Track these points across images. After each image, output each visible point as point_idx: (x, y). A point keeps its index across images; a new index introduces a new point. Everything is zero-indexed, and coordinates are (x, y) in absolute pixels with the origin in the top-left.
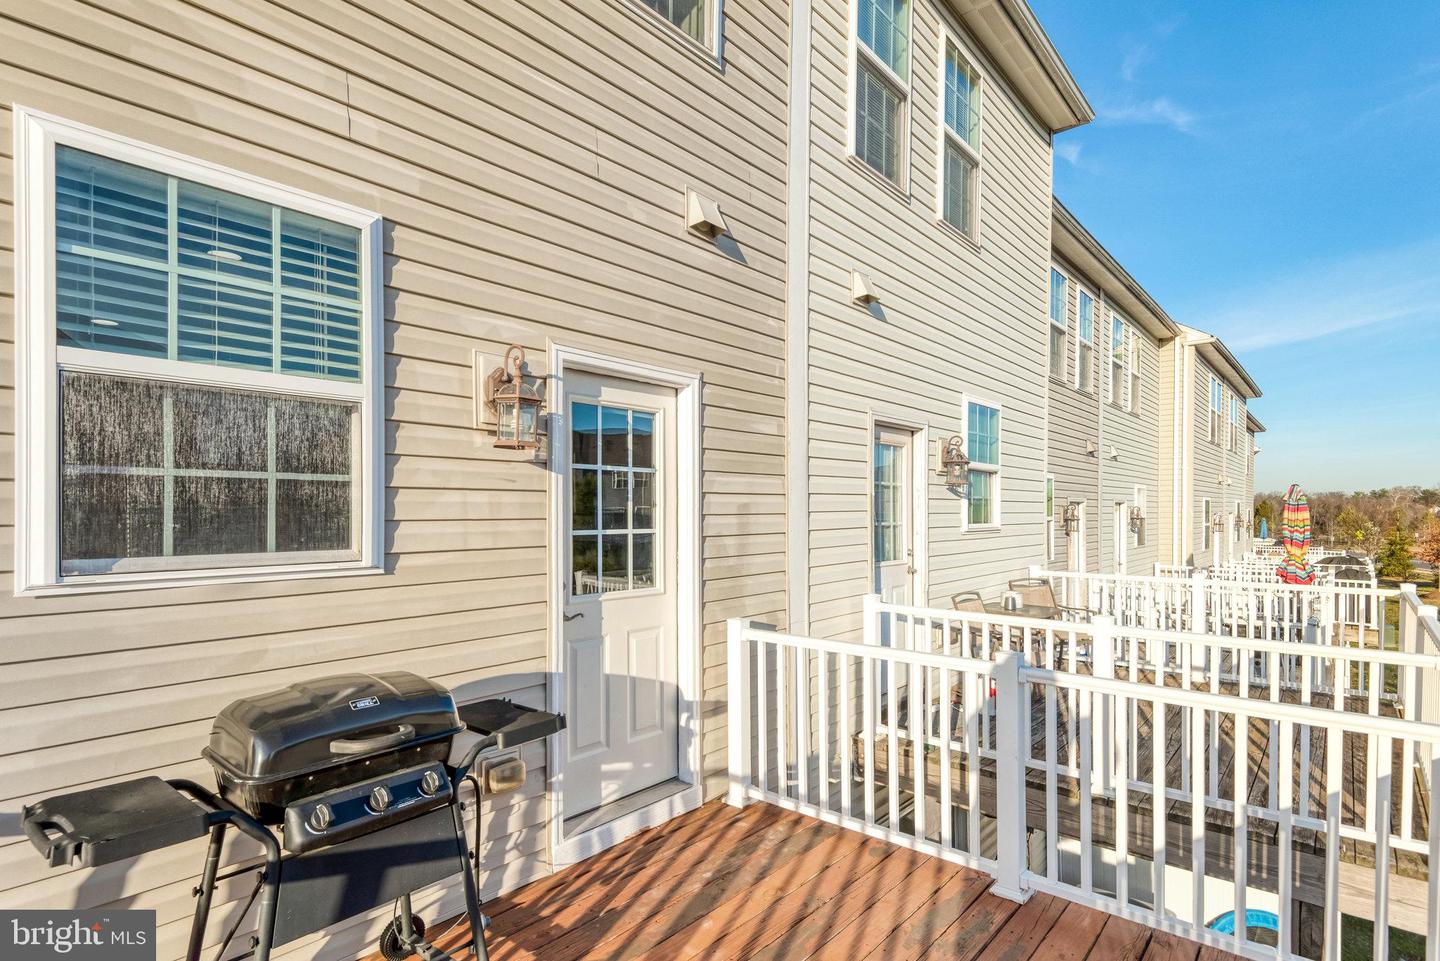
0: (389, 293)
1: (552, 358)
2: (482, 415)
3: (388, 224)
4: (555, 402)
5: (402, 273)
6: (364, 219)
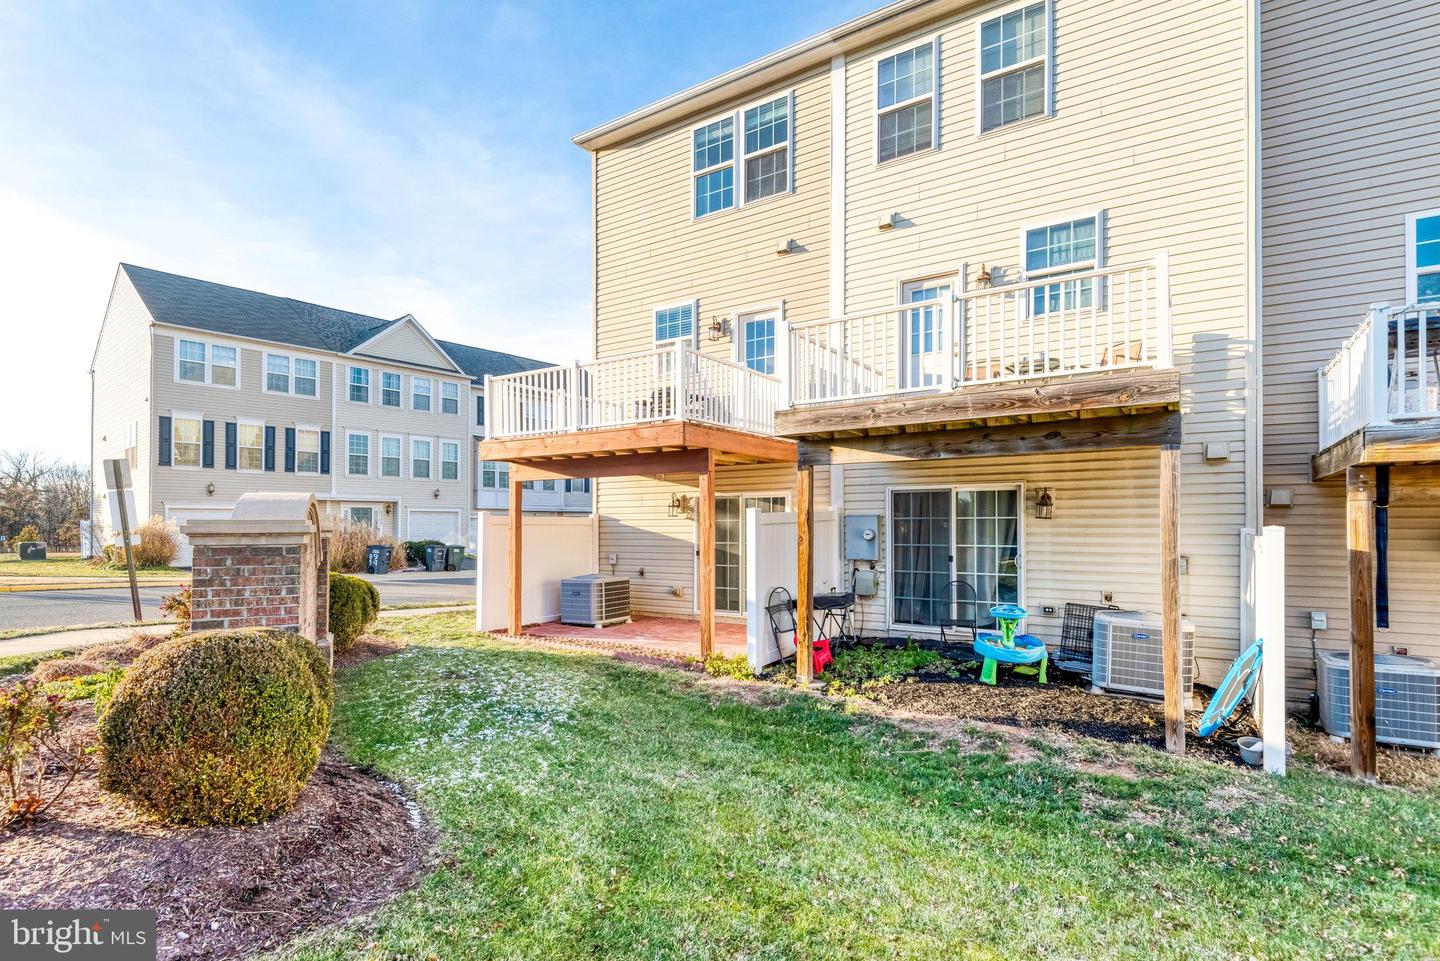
0: (697, 314)
1: (733, 314)
3: (698, 300)
5: (699, 309)
6: (693, 302)
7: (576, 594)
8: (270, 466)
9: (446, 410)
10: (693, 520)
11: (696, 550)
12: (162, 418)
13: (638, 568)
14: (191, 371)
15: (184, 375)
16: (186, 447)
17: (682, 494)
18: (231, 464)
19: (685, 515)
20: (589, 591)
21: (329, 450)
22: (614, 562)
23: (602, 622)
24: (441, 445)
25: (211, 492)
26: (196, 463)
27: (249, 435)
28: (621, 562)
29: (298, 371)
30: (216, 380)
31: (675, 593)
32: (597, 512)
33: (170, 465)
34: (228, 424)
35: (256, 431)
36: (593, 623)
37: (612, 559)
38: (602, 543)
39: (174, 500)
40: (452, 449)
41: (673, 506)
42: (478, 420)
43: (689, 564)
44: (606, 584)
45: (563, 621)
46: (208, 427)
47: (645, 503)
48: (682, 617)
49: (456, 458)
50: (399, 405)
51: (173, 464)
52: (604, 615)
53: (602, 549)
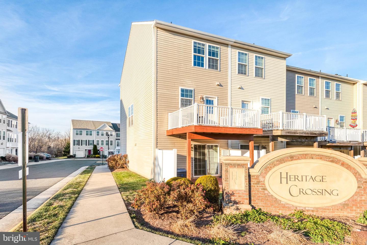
0: (194, 93)
1: (204, 96)
2: (199, 100)
3: (194, 89)
4: (205, 99)
5: (195, 92)
6: (193, 89)
11: (194, 159)
34: (81, 140)
51: (75, 145)
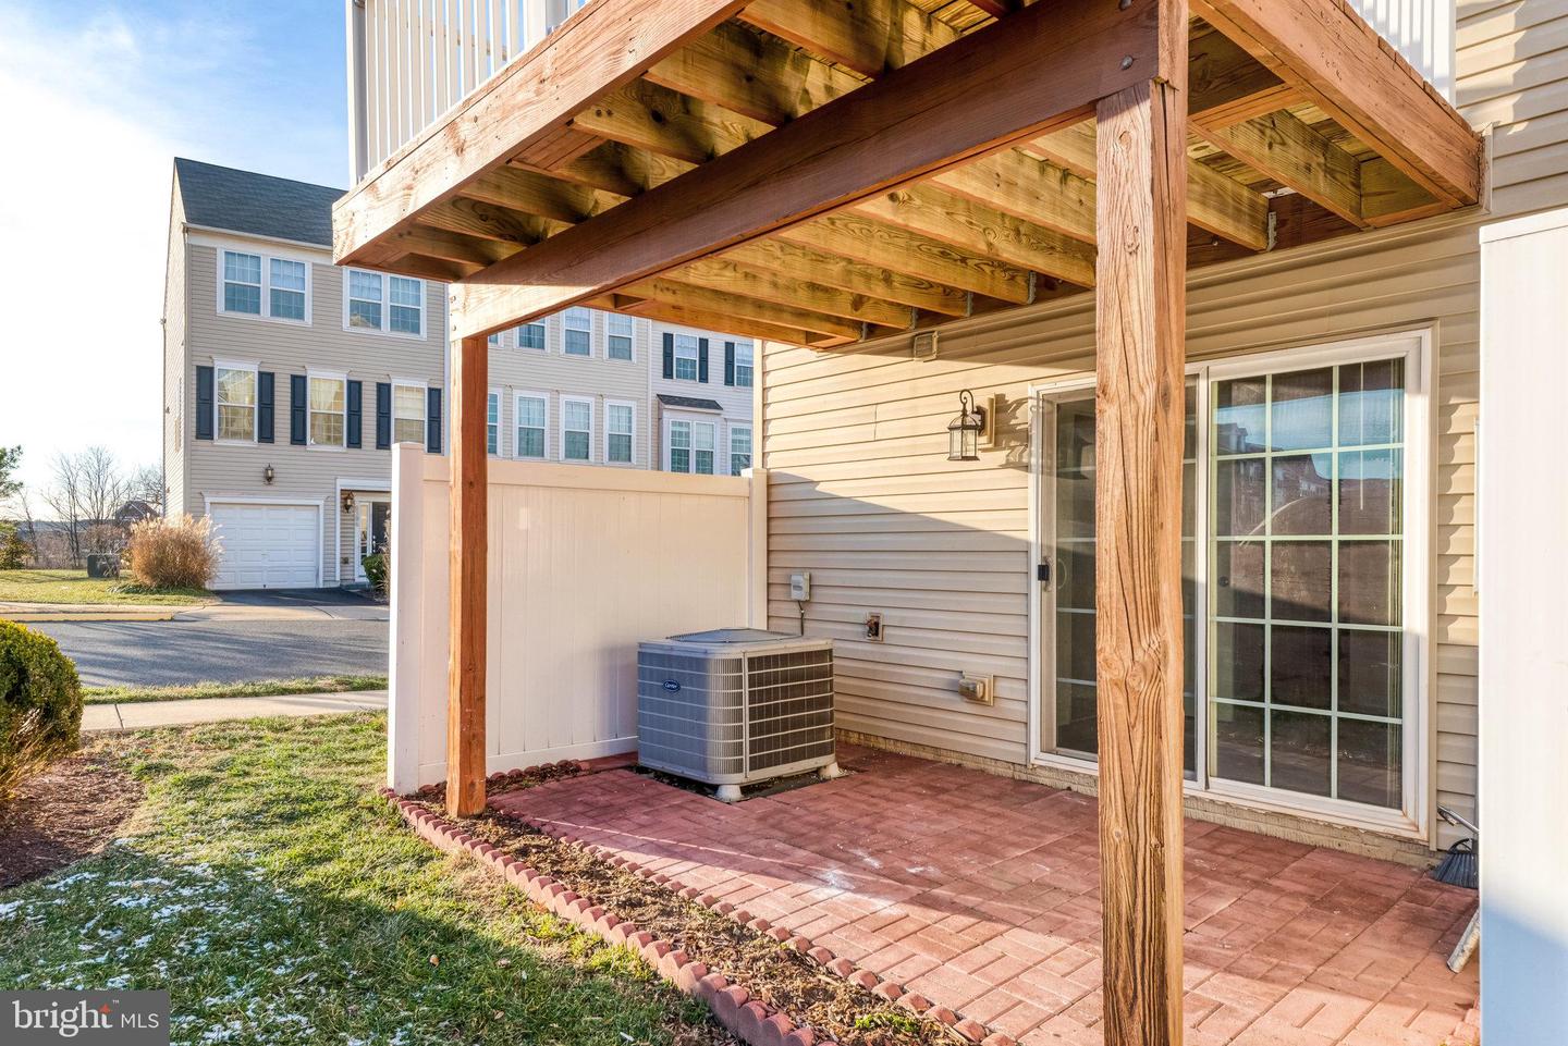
7: (673, 686)
8: (355, 441)
9: (614, 354)
10: (1026, 468)
11: (1035, 561)
12: (199, 369)
13: (864, 615)
14: (243, 298)
15: (231, 304)
16: (235, 410)
17: (991, 393)
18: (298, 438)
19: (1001, 456)
20: (702, 681)
21: (440, 417)
22: (802, 595)
23: (740, 778)
24: (606, 409)
25: (269, 479)
26: (248, 435)
27: (325, 395)
28: (820, 595)
29: (393, 297)
30: (275, 312)
31: (969, 693)
32: (764, 464)
33: (212, 439)
34: (294, 378)
35: (335, 388)
36: (714, 779)
37: (798, 587)
38: (777, 543)
39: (217, 491)
40: (624, 414)
41: (964, 427)
42: (665, 370)
43: (1015, 605)
44: (754, 663)
45: (643, 761)
46: (266, 381)
47: (884, 430)
48: (992, 769)
49: (630, 430)
50: (543, 348)
51: (216, 436)
52: (746, 756)
53: (777, 560)
